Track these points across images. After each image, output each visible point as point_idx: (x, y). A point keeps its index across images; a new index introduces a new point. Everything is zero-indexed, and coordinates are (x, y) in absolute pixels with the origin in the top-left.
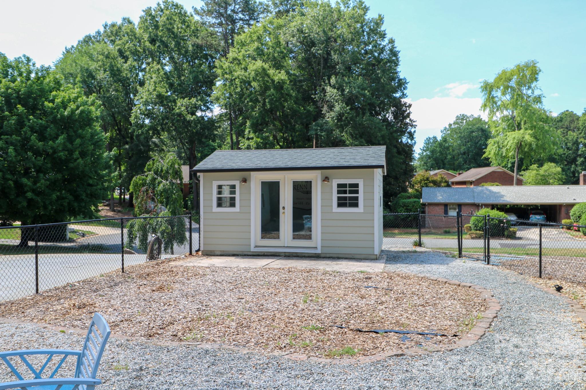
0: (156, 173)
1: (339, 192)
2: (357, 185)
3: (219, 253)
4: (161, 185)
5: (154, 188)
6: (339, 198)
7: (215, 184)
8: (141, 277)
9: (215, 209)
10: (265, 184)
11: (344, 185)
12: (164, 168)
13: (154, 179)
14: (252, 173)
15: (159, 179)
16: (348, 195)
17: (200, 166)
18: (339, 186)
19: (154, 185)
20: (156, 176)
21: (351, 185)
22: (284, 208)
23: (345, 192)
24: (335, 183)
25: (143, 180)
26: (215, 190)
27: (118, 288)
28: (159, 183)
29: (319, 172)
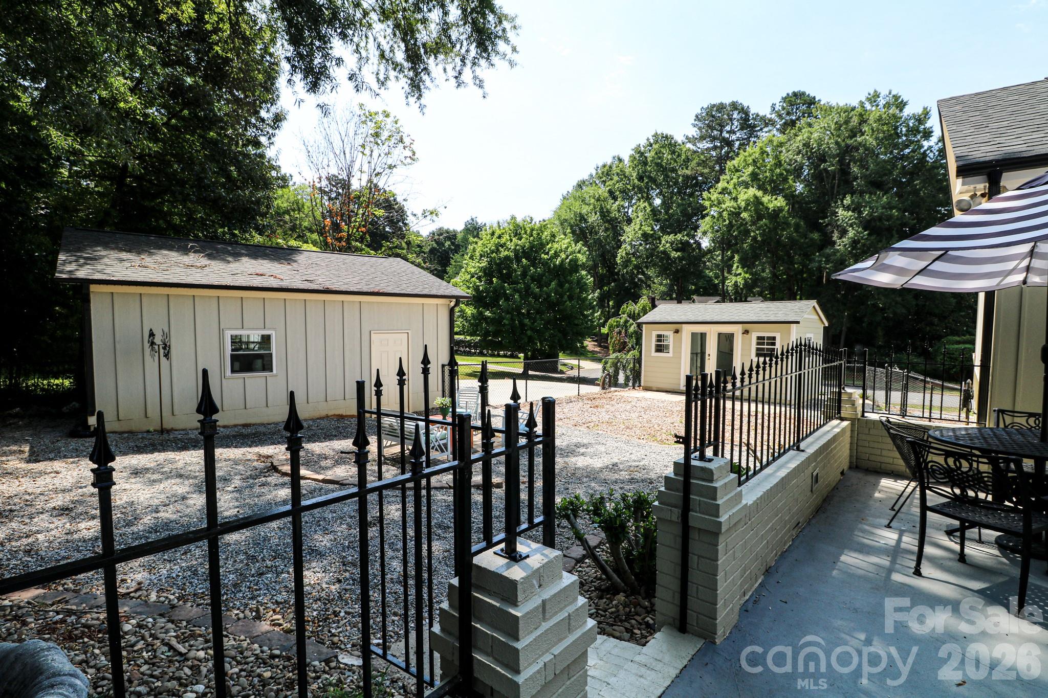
0: (629, 316)
1: (758, 344)
2: (774, 338)
3: (655, 389)
4: (633, 327)
5: (626, 331)
6: (758, 349)
7: (654, 334)
8: (588, 399)
9: (654, 354)
10: (694, 335)
11: (763, 338)
12: (636, 312)
13: (626, 322)
14: (684, 325)
15: (631, 321)
16: (766, 347)
17: (643, 319)
18: (759, 338)
19: (626, 327)
20: (628, 319)
21: (769, 338)
22: (709, 355)
23: (763, 344)
24: (754, 336)
25: (617, 322)
26: (654, 339)
27: (571, 404)
28: (631, 325)
29: (740, 325)
